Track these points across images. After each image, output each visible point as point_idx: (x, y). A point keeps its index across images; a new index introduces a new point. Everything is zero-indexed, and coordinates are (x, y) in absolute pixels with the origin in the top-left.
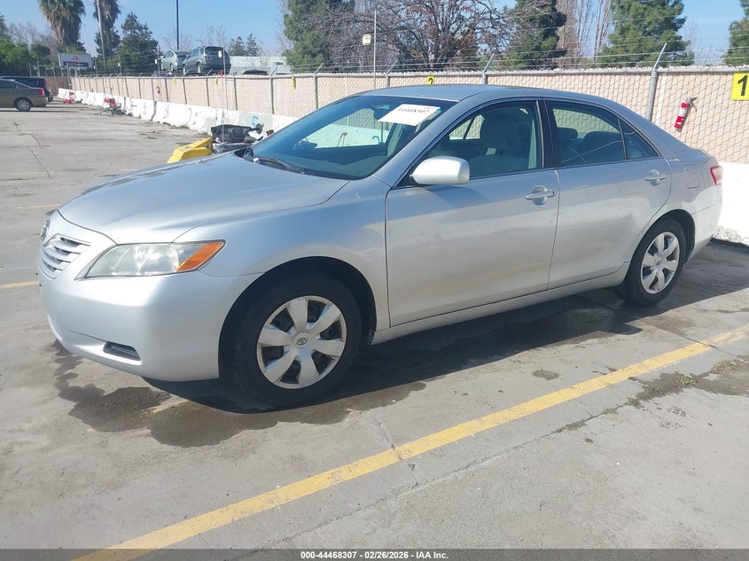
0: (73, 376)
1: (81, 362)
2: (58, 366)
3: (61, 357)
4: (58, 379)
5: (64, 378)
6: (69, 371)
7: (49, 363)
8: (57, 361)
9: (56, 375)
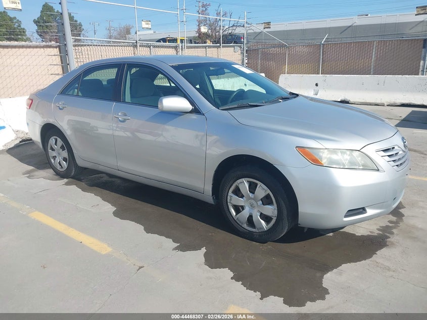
0: (390, 222)
1: (380, 227)
2: (394, 231)
3: (388, 235)
4: (399, 224)
5: (396, 223)
6: (390, 225)
7: (397, 235)
8: (392, 233)
9: (399, 226)
